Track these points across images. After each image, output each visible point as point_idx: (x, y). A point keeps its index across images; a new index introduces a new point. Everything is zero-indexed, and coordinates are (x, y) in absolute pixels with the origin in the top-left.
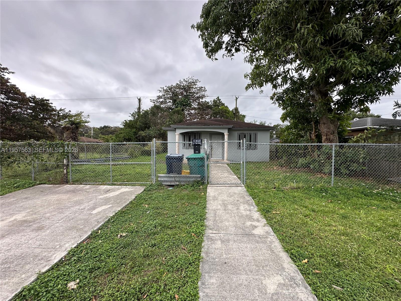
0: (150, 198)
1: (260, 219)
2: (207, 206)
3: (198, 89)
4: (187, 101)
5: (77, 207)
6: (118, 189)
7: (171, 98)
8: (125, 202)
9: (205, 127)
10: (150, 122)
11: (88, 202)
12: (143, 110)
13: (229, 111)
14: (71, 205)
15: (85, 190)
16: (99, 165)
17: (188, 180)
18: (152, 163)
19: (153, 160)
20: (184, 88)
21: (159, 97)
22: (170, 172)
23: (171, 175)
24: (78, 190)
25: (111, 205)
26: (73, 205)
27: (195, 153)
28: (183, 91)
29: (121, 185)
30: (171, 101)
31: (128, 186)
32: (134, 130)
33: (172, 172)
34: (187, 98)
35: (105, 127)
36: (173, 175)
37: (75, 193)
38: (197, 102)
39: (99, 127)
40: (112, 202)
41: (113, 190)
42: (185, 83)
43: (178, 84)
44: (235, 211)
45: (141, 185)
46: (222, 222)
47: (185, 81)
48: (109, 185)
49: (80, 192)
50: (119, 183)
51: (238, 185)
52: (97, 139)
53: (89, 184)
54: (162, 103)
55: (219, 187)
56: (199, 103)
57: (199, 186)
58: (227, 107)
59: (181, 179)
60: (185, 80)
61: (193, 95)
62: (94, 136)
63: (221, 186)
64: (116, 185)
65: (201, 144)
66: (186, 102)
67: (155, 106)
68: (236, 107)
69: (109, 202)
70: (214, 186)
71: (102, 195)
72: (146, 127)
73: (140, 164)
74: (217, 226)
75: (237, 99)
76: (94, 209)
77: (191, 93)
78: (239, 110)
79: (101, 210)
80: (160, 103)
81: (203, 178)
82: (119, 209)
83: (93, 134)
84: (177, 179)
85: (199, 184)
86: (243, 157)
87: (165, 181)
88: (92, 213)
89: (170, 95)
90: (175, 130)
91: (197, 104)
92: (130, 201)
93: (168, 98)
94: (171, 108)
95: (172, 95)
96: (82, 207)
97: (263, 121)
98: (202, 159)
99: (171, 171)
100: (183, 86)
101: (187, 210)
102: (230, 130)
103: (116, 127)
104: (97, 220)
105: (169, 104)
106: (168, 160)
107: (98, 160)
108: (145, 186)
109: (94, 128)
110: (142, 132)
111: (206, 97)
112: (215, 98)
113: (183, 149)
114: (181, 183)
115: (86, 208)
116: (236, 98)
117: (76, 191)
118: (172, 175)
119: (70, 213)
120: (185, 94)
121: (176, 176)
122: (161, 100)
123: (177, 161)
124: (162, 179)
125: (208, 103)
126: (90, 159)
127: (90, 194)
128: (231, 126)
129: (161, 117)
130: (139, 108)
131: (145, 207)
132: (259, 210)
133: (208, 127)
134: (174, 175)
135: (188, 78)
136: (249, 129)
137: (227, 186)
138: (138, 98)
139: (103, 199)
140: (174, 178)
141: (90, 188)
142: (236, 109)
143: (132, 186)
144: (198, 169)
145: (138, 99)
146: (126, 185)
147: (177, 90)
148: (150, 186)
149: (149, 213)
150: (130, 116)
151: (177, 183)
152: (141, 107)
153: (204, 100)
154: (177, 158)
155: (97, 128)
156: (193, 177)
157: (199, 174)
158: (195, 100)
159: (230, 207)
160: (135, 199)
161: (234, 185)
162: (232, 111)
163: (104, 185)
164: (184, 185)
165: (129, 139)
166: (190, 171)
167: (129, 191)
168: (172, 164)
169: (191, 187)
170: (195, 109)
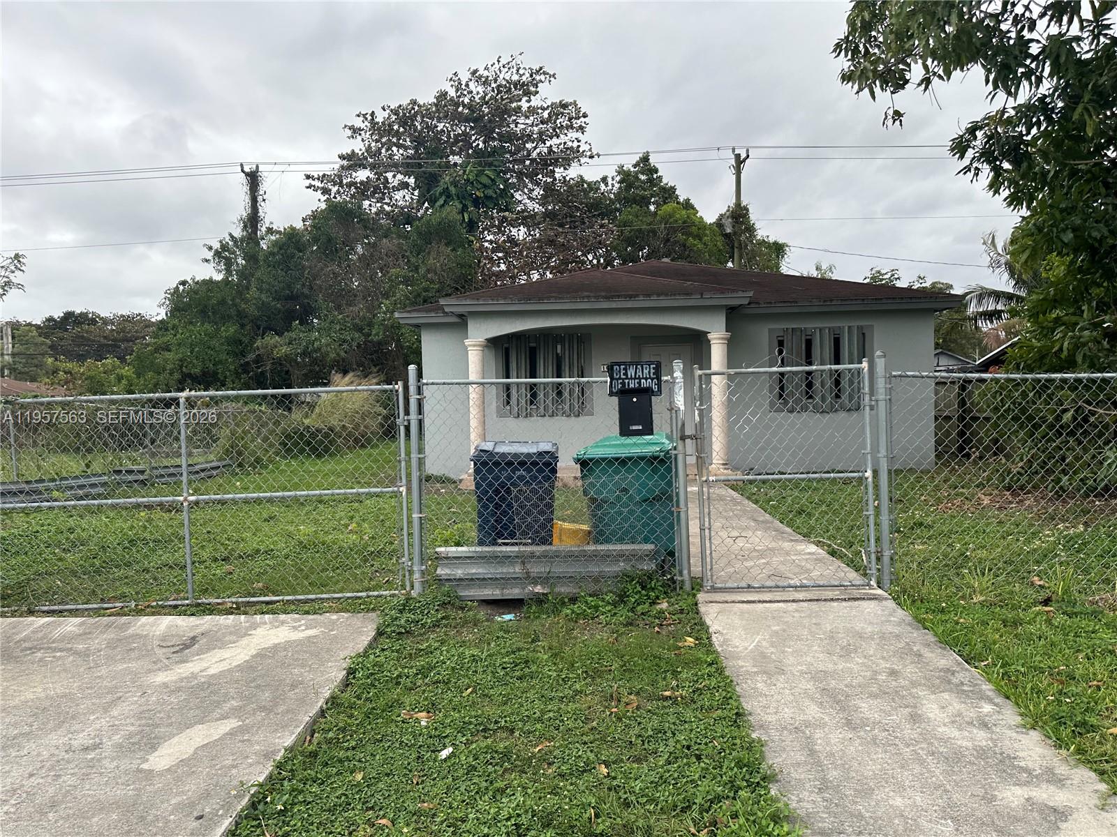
0: (423, 672)
1: (1062, 770)
2: (747, 706)
3: (546, 115)
4: (493, 180)
5: (56, 739)
6: (241, 634)
7: (407, 167)
8: (302, 701)
9: (614, 305)
10: (311, 288)
11: (106, 710)
12: (270, 231)
13: (702, 225)
14: (15, 725)
15: (61, 645)
16: (90, 510)
17: (594, 569)
18: (403, 489)
19: (409, 475)
20: (474, 116)
21: (353, 161)
22: (500, 535)
23: (504, 548)
24: (27, 645)
25: (233, 723)
26: (27, 729)
27: (625, 431)
28: (472, 128)
29: (245, 613)
30: (412, 181)
31: (282, 617)
32: (230, 330)
33: (512, 535)
34: (490, 165)
35: (70, 318)
36: (516, 549)
37: (17, 659)
38: (538, 184)
39: (38, 321)
40: (234, 703)
41: (215, 641)
42: (480, 89)
43: (443, 95)
44: (908, 732)
45: (352, 606)
46: (866, 792)
47: (480, 77)
48: (175, 610)
49: (39, 655)
50: (230, 602)
51: (856, 593)
52: (33, 380)
53: (74, 613)
54: (364, 190)
55: (761, 605)
56: (549, 190)
57: (653, 603)
58: (688, 205)
59: (559, 569)
60: (481, 72)
61: (519, 150)
62: (19, 367)
63: (767, 597)
64: (220, 612)
65: (655, 388)
66: (485, 186)
67: (333, 208)
68: (738, 204)
69: (218, 704)
70: (729, 597)
71: (167, 668)
72: (289, 317)
73: (296, 499)
74: (852, 815)
75: (739, 162)
76: (154, 748)
77: (510, 137)
78: (753, 217)
79: (191, 751)
80: (353, 190)
81: (669, 557)
82: (289, 741)
83: (13, 355)
84: (536, 569)
85: (653, 589)
86: (875, 449)
87: (472, 581)
88: (145, 766)
89: (406, 148)
90: (460, 324)
91: (538, 192)
92: (327, 695)
93: (395, 166)
94: (409, 219)
95: (416, 149)
96: (81, 740)
97: (885, 268)
98: (662, 462)
99: (505, 527)
100: (470, 107)
101: (650, 733)
102: (734, 317)
103: (126, 320)
104: (192, 805)
105: (398, 195)
106: (490, 471)
107: (81, 487)
108: (373, 610)
109: (15, 326)
110: (271, 340)
111: (583, 160)
112: (629, 163)
113: (501, 415)
114: (557, 590)
115: (108, 744)
116: (738, 156)
117: (17, 653)
118: (509, 549)
119: (31, 775)
120: (481, 145)
121: (532, 555)
122: (362, 175)
123: (534, 478)
124: (459, 573)
125: (593, 187)
126: (36, 482)
127: (97, 666)
128: (739, 298)
129: (365, 261)
130: (253, 220)
131: (418, 721)
132: (1034, 722)
133: (629, 304)
134: (523, 548)
135: (497, 66)
136: (834, 309)
137: (800, 596)
138: (247, 169)
139: (179, 689)
140: (523, 563)
141: (85, 635)
142: (739, 214)
143: (307, 613)
144: (644, 512)
145: (247, 174)
146: (269, 608)
147: (440, 126)
148: (401, 612)
149: (452, 755)
150: (207, 261)
151: (538, 589)
152: (261, 214)
153: (573, 172)
154: (535, 464)
155: (30, 324)
156: (621, 555)
157: (646, 540)
158: (532, 176)
159: (867, 708)
160: (346, 684)
161: (835, 593)
162: (719, 224)
163: (153, 614)
164: (573, 600)
165: (204, 374)
166: (595, 526)
167: (300, 643)
168: (508, 492)
169: (615, 604)
170: (527, 219)
